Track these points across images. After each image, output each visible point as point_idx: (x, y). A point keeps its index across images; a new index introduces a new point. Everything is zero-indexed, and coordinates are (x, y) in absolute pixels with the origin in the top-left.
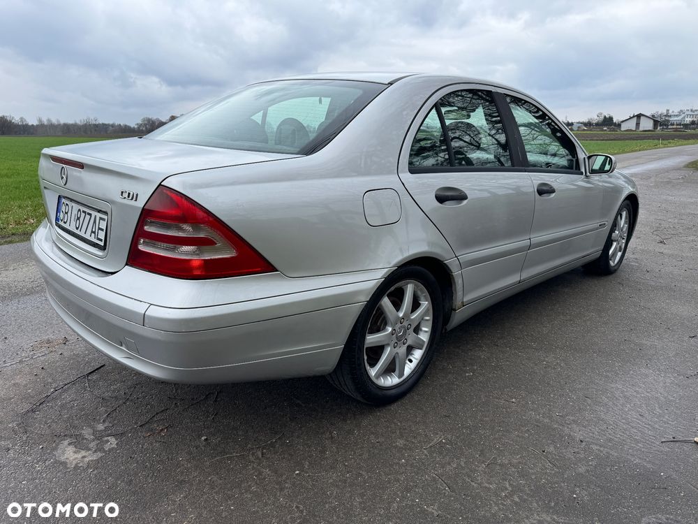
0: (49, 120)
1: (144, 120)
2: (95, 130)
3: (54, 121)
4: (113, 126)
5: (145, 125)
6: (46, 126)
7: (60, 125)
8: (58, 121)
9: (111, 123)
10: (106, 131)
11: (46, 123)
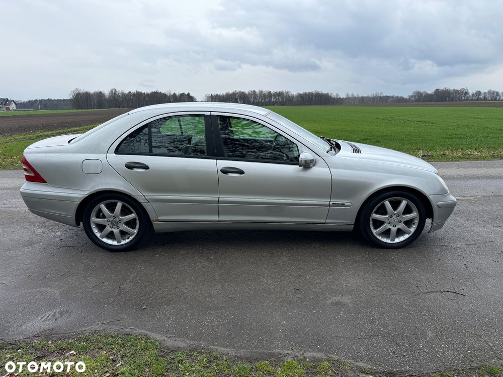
0: (353, 95)
1: (414, 93)
2: (380, 100)
3: (356, 95)
4: (392, 97)
5: (415, 96)
6: (350, 98)
7: (359, 97)
8: (358, 95)
9: (392, 95)
10: (387, 102)
11: (350, 96)
